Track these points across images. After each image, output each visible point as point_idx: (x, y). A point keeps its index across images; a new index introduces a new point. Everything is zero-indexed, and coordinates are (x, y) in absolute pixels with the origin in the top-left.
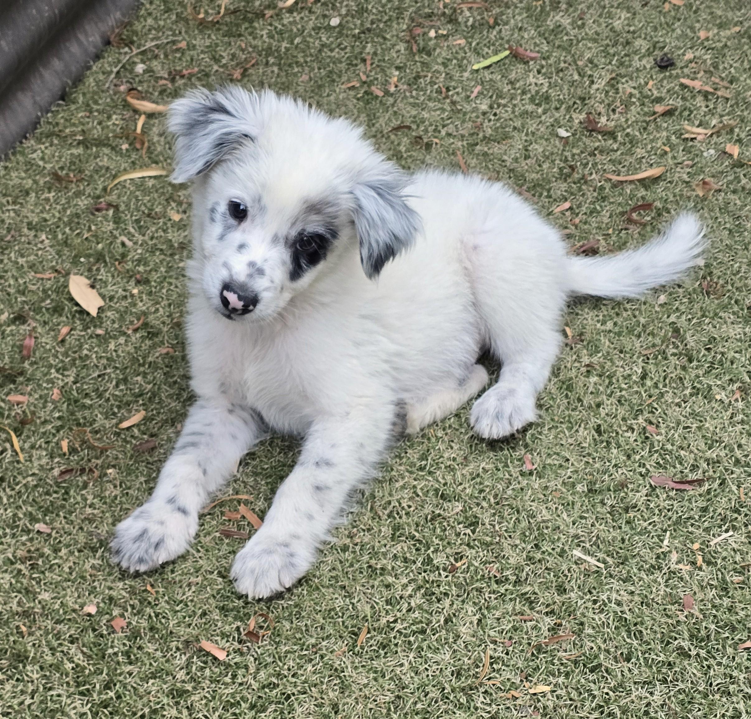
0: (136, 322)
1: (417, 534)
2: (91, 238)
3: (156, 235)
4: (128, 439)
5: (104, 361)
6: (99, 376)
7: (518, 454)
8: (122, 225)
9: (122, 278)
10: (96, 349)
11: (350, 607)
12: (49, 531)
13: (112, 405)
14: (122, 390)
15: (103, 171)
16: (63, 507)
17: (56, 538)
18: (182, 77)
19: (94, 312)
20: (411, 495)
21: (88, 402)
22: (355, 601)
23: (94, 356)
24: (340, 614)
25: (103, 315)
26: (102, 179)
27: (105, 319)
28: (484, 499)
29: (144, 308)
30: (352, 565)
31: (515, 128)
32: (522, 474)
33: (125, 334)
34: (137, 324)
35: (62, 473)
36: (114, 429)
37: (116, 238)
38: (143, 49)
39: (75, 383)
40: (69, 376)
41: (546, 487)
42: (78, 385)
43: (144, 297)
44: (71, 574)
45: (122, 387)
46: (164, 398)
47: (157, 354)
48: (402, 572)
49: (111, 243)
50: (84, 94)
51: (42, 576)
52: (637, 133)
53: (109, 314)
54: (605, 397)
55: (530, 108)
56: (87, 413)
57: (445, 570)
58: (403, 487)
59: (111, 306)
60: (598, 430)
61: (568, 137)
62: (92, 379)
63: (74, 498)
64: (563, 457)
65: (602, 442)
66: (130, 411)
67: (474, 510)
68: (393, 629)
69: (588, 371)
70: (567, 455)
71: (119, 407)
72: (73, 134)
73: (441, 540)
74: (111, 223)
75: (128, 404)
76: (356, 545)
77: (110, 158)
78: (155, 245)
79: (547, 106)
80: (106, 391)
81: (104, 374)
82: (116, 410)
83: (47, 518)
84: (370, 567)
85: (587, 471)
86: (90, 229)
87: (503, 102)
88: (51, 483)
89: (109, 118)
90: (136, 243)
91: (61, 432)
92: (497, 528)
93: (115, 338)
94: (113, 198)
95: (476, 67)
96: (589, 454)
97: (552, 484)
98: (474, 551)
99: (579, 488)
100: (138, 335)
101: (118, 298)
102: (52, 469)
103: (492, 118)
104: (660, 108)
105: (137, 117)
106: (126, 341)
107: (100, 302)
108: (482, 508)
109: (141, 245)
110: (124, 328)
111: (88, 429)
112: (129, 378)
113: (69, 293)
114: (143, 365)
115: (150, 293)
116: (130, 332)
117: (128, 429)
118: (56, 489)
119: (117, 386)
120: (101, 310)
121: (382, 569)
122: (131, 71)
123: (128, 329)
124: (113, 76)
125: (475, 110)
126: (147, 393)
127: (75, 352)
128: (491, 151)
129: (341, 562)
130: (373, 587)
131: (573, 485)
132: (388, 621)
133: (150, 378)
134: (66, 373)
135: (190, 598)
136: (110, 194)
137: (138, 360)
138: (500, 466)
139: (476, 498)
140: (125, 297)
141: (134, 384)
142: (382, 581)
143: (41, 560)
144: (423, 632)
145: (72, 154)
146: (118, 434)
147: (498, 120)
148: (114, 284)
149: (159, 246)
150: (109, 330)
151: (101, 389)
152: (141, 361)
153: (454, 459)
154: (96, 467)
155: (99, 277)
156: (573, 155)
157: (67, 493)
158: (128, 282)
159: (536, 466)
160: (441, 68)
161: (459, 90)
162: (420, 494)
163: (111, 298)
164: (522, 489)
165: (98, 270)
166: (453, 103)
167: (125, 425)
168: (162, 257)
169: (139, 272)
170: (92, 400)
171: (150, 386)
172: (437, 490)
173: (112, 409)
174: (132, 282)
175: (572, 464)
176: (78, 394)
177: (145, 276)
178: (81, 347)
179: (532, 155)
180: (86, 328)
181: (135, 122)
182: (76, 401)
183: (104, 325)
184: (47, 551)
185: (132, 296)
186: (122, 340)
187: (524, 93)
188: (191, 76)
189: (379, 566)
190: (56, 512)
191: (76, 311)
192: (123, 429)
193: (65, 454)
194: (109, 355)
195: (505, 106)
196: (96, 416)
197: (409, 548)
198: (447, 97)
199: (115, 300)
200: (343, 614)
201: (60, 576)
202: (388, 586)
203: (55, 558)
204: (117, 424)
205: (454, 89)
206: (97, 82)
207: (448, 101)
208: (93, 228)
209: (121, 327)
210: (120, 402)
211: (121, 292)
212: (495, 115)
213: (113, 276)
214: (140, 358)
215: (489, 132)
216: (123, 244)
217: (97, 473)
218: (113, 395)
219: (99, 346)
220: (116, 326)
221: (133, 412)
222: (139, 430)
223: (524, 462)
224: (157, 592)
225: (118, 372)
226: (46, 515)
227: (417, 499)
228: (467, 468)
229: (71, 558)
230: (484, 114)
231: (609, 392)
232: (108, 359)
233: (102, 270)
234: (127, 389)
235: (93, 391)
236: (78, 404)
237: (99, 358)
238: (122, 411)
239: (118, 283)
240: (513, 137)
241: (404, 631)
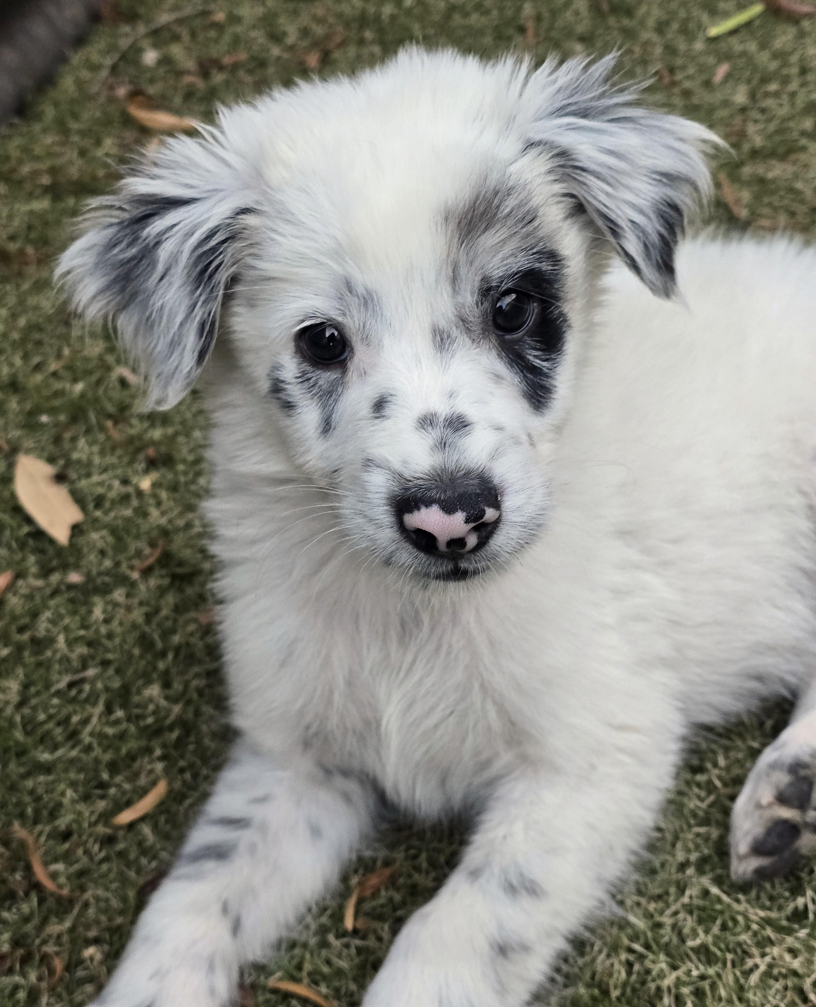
0: (148, 552)
2: (63, 373)
4: (133, 854)
5: (82, 650)
6: (71, 685)
9: (120, 456)
10: (67, 621)
13: (97, 761)
14: (117, 722)
19: (62, 537)
21: (44, 755)
23: (61, 639)
27: (85, 550)
29: (164, 521)
33: (124, 580)
34: (151, 556)
36: (101, 828)
37: (108, 369)
39: (21, 705)
40: (9, 689)
42: (26, 711)
43: (164, 495)
45: (119, 713)
47: (192, 627)
49: (99, 382)
50: (56, 105)
53: (95, 536)
56: (41, 782)
59: (96, 520)
62: (56, 694)
66: (135, 778)
71: (112, 768)
72: (35, 174)
75: (132, 757)
80: (84, 724)
81: (83, 681)
82: (105, 776)
86: (59, 356)
89: (99, 144)
93: (105, 590)
100: (153, 582)
101: (113, 501)
106: (128, 596)
107: (75, 515)
110: (124, 568)
112: (134, 689)
113: (13, 496)
114: (163, 655)
115: (175, 487)
116: (135, 575)
117: (132, 827)
119: (109, 709)
120: (76, 530)
123: (132, 568)
124: (106, 73)
126: (172, 727)
127: (21, 630)
133: (177, 686)
137: (153, 642)
140: (127, 499)
141: (145, 705)
145: (31, 212)
146: (109, 841)
148: (105, 470)
150: (94, 571)
151: (75, 719)
152: (159, 645)
155: (75, 456)
158: (131, 463)
163: (99, 502)
165: (74, 439)
167: (126, 816)
169: (153, 442)
170: (54, 749)
171: (177, 709)
173: (96, 772)
174: (140, 464)
176: (27, 733)
177: (164, 449)
178: (34, 615)
180: (46, 571)
182: (21, 752)
183: (84, 563)
185: (140, 495)
186: (119, 595)
191: (27, 535)
192: (120, 828)
194: (92, 633)
196: (63, 792)
199: (107, 505)
204: (108, 817)
208: (66, 352)
209: (117, 564)
210: (116, 752)
211: (117, 488)
213: (103, 452)
214: (156, 637)
216: (123, 383)
218: (100, 736)
219: (73, 613)
220: (108, 563)
221: (142, 779)
222: (156, 829)
225: (111, 672)
232: (90, 644)
233: (82, 442)
234: (129, 719)
235: (59, 724)
236: (24, 759)
237: (70, 643)
238: (119, 778)
239: (113, 466)
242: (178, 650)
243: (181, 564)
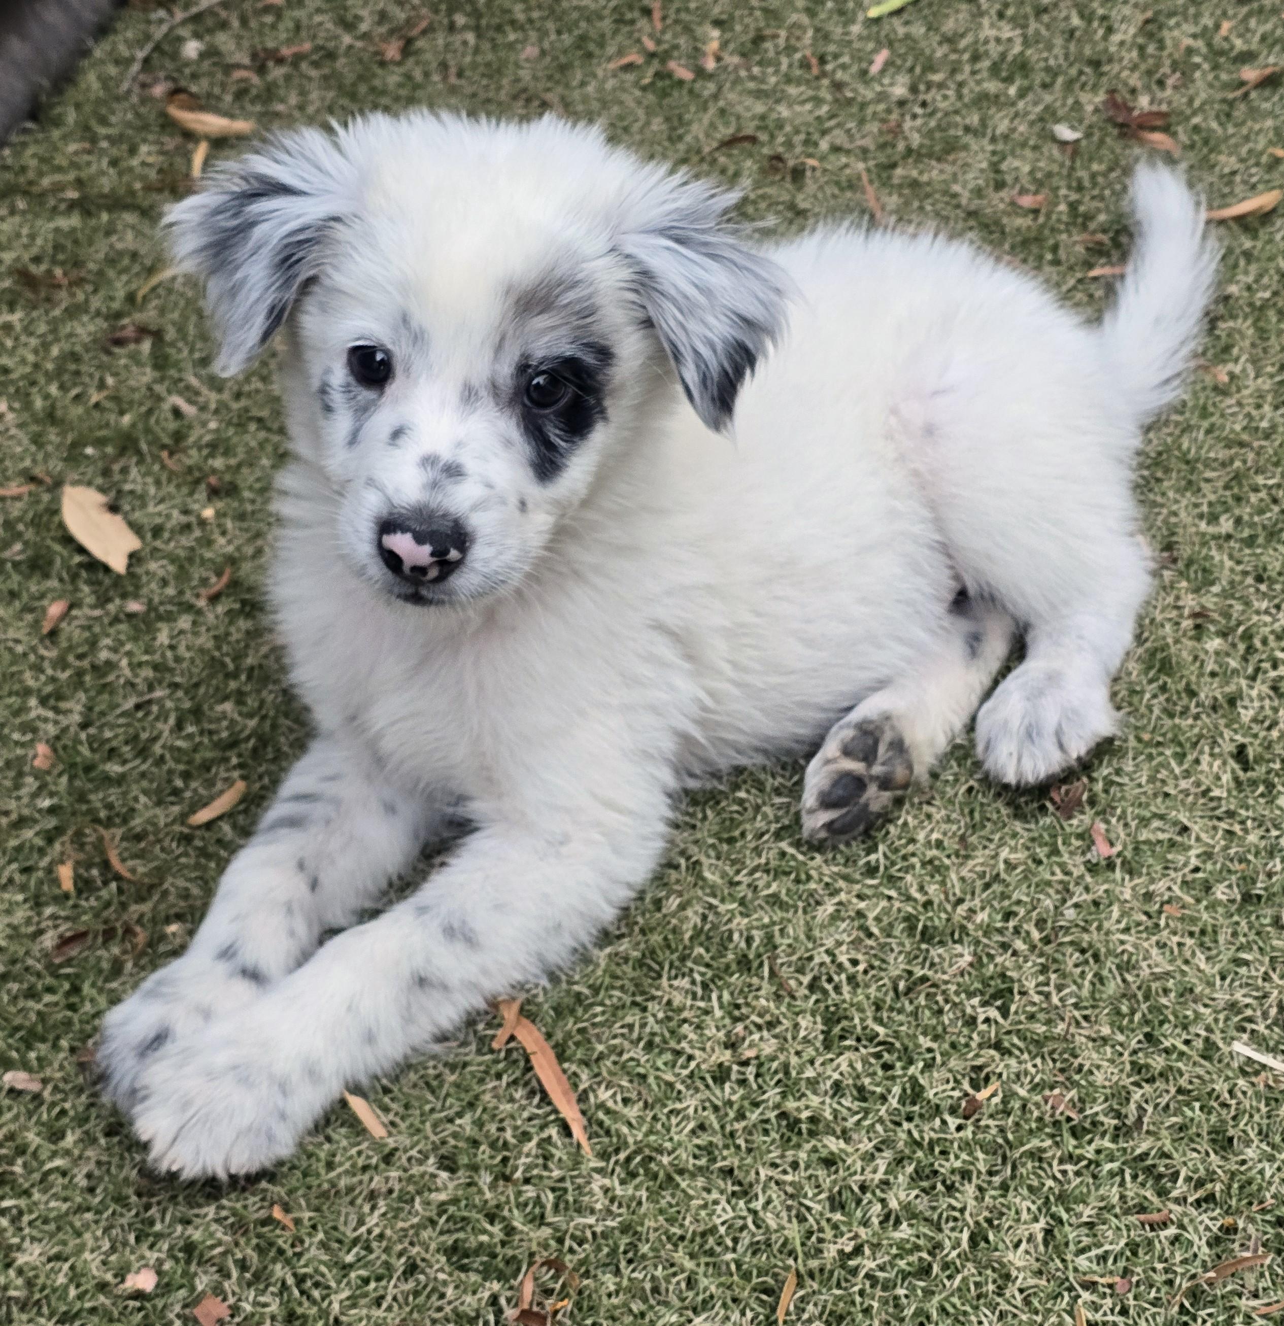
0: (214, 579)
1: (881, 1030)
2: (106, 404)
3: (246, 388)
4: (211, 849)
5: (148, 673)
6: (138, 707)
7: (1075, 822)
8: (173, 372)
9: (178, 486)
10: (128, 647)
11: (750, 1221)
12: (35, 1087)
13: (170, 772)
14: (190, 737)
15: (126, 261)
16: (68, 1023)
17: (53, 1104)
18: (280, 61)
19: (119, 564)
20: (855, 933)
21: (114, 768)
22: (758, 1205)
23: (124, 662)
24: (730, 1243)
25: (139, 570)
26: (124, 278)
27: (144, 579)
28: (1017, 931)
29: (230, 549)
30: (741, 1116)
31: (967, 129)
32: (1092, 868)
33: (189, 608)
34: (217, 584)
35: (64, 942)
36: (177, 828)
37: (159, 399)
38: (194, 10)
39: (84, 726)
40: (70, 711)
41: (1148, 896)
42: (92, 731)
43: (229, 524)
44: (91, 1190)
45: (191, 729)
46: (285, 749)
47: (265, 650)
48: (858, 1123)
49: (150, 412)
50: (78, 106)
51: (23, 1202)
52: (1214, 125)
53: (153, 566)
54: (1244, 683)
55: (992, 86)
56: (113, 794)
57: (953, 1111)
58: (835, 917)
59: (156, 549)
60: (1240, 754)
61: (1077, 141)
62: (123, 714)
63: (92, 1000)
64: (1176, 823)
65: (1254, 783)
66: (210, 783)
67: (999, 960)
68: (854, 1271)
69: (1198, 627)
70: (1183, 817)
71: (186, 776)
72: (58, 188)
73: (936, 1038)
74: (148, 370)
75: (206, 767)
76: (745, 1063)
77: (139, 233)
78: (246, 410)
79: (1026, 83)
80: (155, 739)
81: (150, 702)
82: (179, 783)
83: (32, 1055)
84: (783, 1115)
85: (1232, 851)
86: (102, 385)
87: (937, 77)
88: (39, 967)
89: (133, 151)
90: (203, 408)
91: (57, 846)
92: (1055, 1000)
93: (169, 618)
94: (149, 315)
95: (874, 13)
96: (1231, 814)
97: (1160, 886)
98: (1013, 1062)
99: (1220, 892)
100: (220, 609)
101: (172, 531)
102: (40, 932)
103: (919, 111)
104: (1250, 74)
105: (190, 146)
106: (194, 623)
107: (132, 543)
108: (1015, 953)
109: (216, 412)
110: (188, 596)
111: (119, 832)
112: (206, 707)
113: (62, 526)
114: (235, 675)
115: (241, 517)
116: (202, 603)
117: (209, 825)
118: (49, 980)
119: (179, 726)
120: (134, 558)
121: (813, 1120)
122: (175, 56)
123: (198, 596)
124: (136, 67)
125: (882, 97)
126: (248, 738)
127: (80, 657)
128: (925, 178)
129: (716, 1109)
130: (795, 1165)
131: (1207, 888)
132: (841, 1252)
133: (252, 702)
134: (63, 705)
135: (377, 1231)
136: (142, 308)
137: (224, 665)
138: (1041, 852)
139: (1000, 931)
140: (187, 528)
141: (218, 720)
142: (815, 1150)
143: (20, 1161)
144: (925, 1271)
145: (57, 230)
146: (186, 839)
147: (932, 114)
148: (162, 501)
149: (255, 412)
150: (156, 600)
151: (144, 736)
152: (231, 666)
153: (939, 844)
154: (139, 921)
155: (127, 487)
156: (1093, 176)
157: (76, 990)
158: (191, 493)
159: (1118, 848)
160: (805, 20)
161: (846, 59)
162: (875, 931)
163: (157, 531)
164: (1096, 903)
165: (125, 471)
166: (838, 86)
167: (203, 816)
168: (262, 434)
169: (214, 471)
170: (124, 762)
171: (252, 723)
172: (908, 918)
173: (170, 781)
174: (201, 494)
175: (1198, 839)
176: (93, 750)
177: (227, 477)
178: (93, 643)
179: (1009, 179)
180: (103, 601)
181: (188, 157)
182: (89, 768)
183: (144, 591)
184: (32, 1138)
185: (202, 523)
186: (184, 622)
187: (976, 58)
188: (298, 58)
189: (805, 1115)
190: (51, 1037)
191: (80, 565)
192: (199, 827)
193: (67, 896)
194: (157, 657)
195: (941, 86)
196: (136, 799)
197: (865, 1062)
198: (824, 74)
199: (166, 535)
200: (735, 1240)
201: (65, 1200)
202: (830, 1162)
203: (54, 1155)
204: (183, 818)
205: (836, 56)
206: (104, 81)
207: (825, 82)
208: (110, 381)
209: (181, 593)
210: (189, 763)
211: (177, 517)
212: (924, 104)
213: (158, 483)
214: (228, 660)
215: (916, 140)
216: (177, 413)
217: (142, 936)
218: (172, 749)
219: (135, 639)
220: (171, 591)
221: (219, 786)
222: (234, 826)
223: (1093, 843)
224: (298, 1222)
225: (180, 694)
226: (29, 1047)
227: (870, 942)
228: (971, 863)
229: (90, 1153)
230: (902, 103)
231: (1250, 670)
232: (156, 667)
233: (134, 472)
234: (202, 733)
235: (127, 743)
236: (93, 774)
237: (135, 666)
238: (194, 784)
239: (171, 497)
240: (966, 147)
241: (881, 1275)
242: (251, 669)
243: (249, 589)
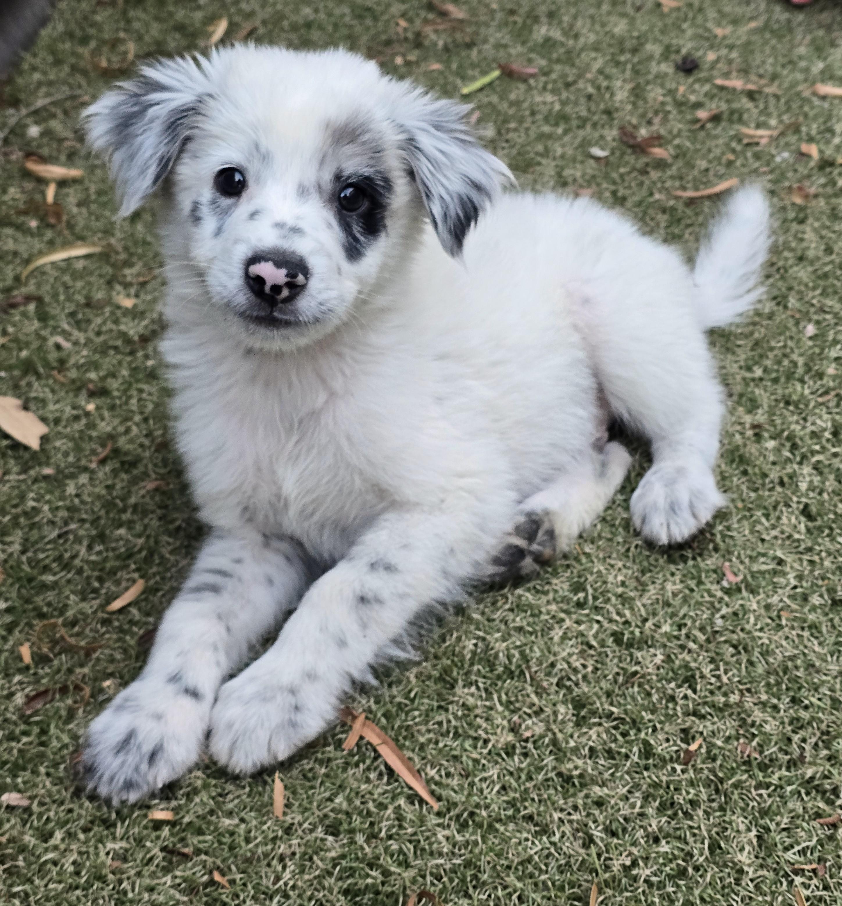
0: (99, 450)
1: (614, 709)
2: (9, 345)
3: (104, 329)
4: (126, 627)
5: (63, 513)
6: (60, 536)
7: (708, 562)
8: (51, 323)
9: (67, 392)
10: (47, 498)
11: (552, 850)
12: (25, 803)
13: (88, 578)
14: (99, 553)
15: (10, 258)
16: (42, 756)
17: (40, 815)
19: (34, 444)
20: (580, 647)
21: (49, 578)
22: (556, 838)
23: (46, 508)
24: (543, 867)
25: (48, 447)
26: (11, 267)
27: (53, 452)
28: (688, 636)
29: (109, 429)
30: (530, 778)
31: (537, 154)
32: (727, 592)
33: (86, 469)
34: (103, 453)
35: (30, 700)
36: (100, 615)
37: (44, 339)
38: (33, 108)
39: (23, 552)
40: (12, 543)
41: (769, 607)
42: (30, 554)
43: (106, 414)
44: (77, 873)
45: (98, 548)
46: (167, 556)
47: (142, 492)
48: (612, 775)
49: (40, 347)
51: (27, 887)
52: (688, 144)
53: (58, 443)
54: (796, 466)
55: (546, 129)
56: (51, 596)
57: (677, 760)
58: (564, 638)
59: (58, 433)
60: (806, 512)
61: (606, 157)
62: (49, 542)
63: (58, 738)
64: (774, 558)
65: (818, 529)
66: (118, 583)
67: (680, 657)
68: (635, 879)
69: (756, 435)
70: (779, 554)
71: (100, 580)
73: (653, 713)
74: (36, 322)
75: (113, 572)
76: (526, 740)
77: (15, 240)
78: (105, 342)
79: (567, 127)
80: (73, 557)
81: (66, 533)
82: (96, 585)
83: (19, 780)
84: (560, 774)
85: (816, 573)
86: (5, 332)
87: (512, 125)
88: (14, 718)
89: (5, 192)
90: (76, 343)
91: (16, 632)
92: (725, 679)
93: (73, 476)
94: (31, 288)
95: (465, 91)
96: (809, 550)
97: (775, 599)
98: (708, 724)
99: (816, 600)
100: (107, 468)
101: (68, 420)
102: (11, 695)
103: (505, 145)
104: (702, 114)
105: (42, 187)
106: (91, 479)
107: (42, 429)
108: (690, 651)
109: (85, 345)
110: (83, 462)
111: (60, 621)
112: (108, 532)
114: (124, 510)
115: (112, 408)
116: (93, 466)
117: (122, 610)
118: (23, 727)
119: (90, 548)
120: (44, 439)
121: (581, 776)
122: (23, 135)
123: (91, 461)
126: (140, 551)
127: (15, 506)
130: (575, 808)
131: (805, 598)
132: (624, 866)
133: (138, 527)
134: (8, 539)
135: (291, 883)
136: (26, 284)
137: (115, 505)
138: (692, 584)
139: (677, 638)
140: (76, 418)
141: (117, 541)
142: (587, 796)
143: (21, 858)
144: (682, 873)
146: (107, 622)
147: (513, 146)
148: (57, 402)
149: (111, 343)
150: (63, 465)
151: (67, 555)
152: (120, 505)
153: (623, 584)
154: (83, 680)
155: (33, 395)
156: (622, 176)
157: (44, 732)
158: (76, 396)
159: (741, 577)
162: (594, 643)
163: (57, 421)
164: (735, 614)
165: (29, 385)
167: (117, 605)
168: (119, 357)
169: (91, 381)
170: (55, 574)
171: (141, 541)
172: (614, 634)
173: (89, 584)
174: (84, 394)
175: (792, 567)
176: (32, 568)
177: (100, 385)
178: (22, 497)
179: (570, 180)
180: (25, 470)
181: (43, 194)
182: (30, 580)
183: (52, 461)
184: (29, 839)
185: (87, 414)
186: (83, 479)
187: (533, 113)
189: (576, 773)
190: (30, 766)
191: (7, 447)
192: (113, 613)
193: (28, 668)
194: (68, 503)
195: (515, 130)
196: (67, 597)
197: (607, 731)
199: (63, 423)
200: (546, 865)
201: (60, 882)
202: (600, 803)
203: (46, 850)
204: (102, 607)
208: (10, 330)
210: (101, 570)
211: (68, 411)
212: (507, 141)
213: (53, 391)
214: (118, 501)
216: (58, 347)
217: (87, 691)
218: (87, 562)
219: (51, 492)
220: (71, 459)
221: (124, 584)
222: (139, 609)
223: (724, 575)
224: (232, 882)
225: (87, 525)
226: (15, 776)
227: (592, 652)
228: (647, 595)
229: (73, 846)
230: (493, 142)
231: (798, 459)
232: (68, 509)
233: (36, 385)
234: (107, 550)
235: (54, 561)
236: (33, 584)
237: (55, 510)
238: (107, 584)
239: (63, 399)
240: (539, 164)
241: (654, 879)
242: (135, 507)
243: (126, 454)
